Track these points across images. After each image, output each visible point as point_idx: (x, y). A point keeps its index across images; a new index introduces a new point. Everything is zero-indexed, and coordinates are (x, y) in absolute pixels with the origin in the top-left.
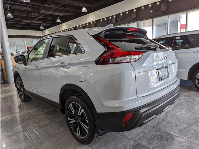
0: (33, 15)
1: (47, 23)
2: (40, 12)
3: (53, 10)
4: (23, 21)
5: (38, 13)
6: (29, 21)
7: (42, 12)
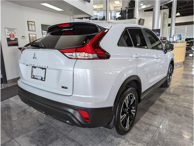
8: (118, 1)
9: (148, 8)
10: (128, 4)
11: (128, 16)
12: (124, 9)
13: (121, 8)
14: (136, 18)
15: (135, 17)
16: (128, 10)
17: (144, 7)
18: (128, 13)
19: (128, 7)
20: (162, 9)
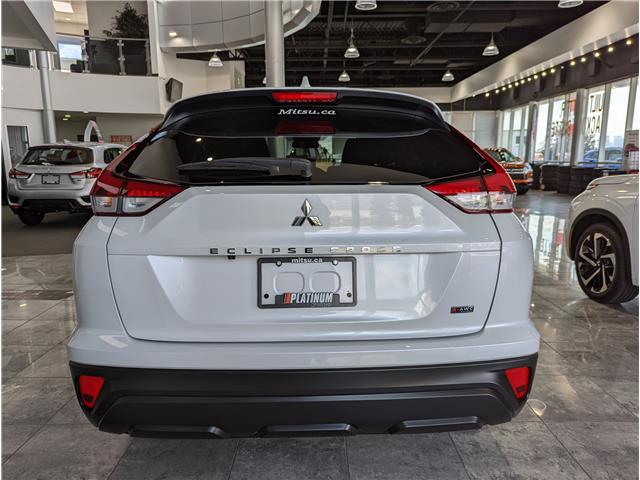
0: (407, 42)
1: (461, 61)
2: (426, 31)
3: (458, 17)
4: (397, 62)
5: (422, 34)
6: (407, 62)
7: (431, 28)
8: (69, 5)
9: (193, 48)
10: (115, 21)
11: (125, 63)
12: (98, 35)
13: (87, 32)
14: (157, 75)
15: (154, 72)
16: (123, 42)
17: (179, 42)
18: (124, 53)
19: (114, 32)
20: (232, 59)
